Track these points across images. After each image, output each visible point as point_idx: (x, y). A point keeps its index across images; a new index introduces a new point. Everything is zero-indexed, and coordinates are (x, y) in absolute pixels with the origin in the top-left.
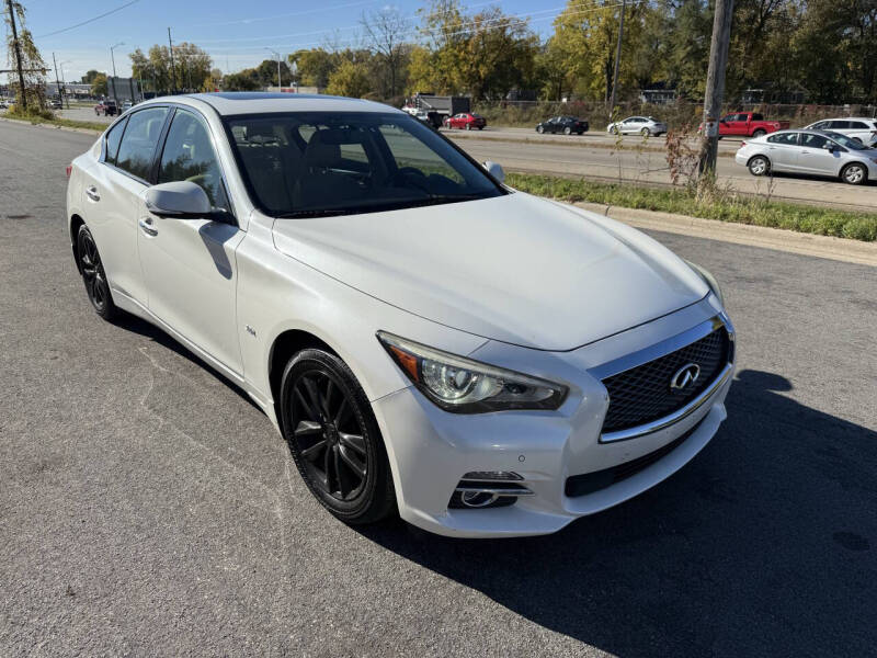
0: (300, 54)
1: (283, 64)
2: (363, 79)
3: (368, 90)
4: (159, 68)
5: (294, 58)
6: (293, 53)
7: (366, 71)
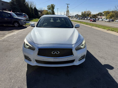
0: (105, 12)
1: (102, 13)
2: (113, 15)
3: (114, 17)
4: (84, 14)
5: (103, 12)
6: (104, 11)
7: (114, 14)
